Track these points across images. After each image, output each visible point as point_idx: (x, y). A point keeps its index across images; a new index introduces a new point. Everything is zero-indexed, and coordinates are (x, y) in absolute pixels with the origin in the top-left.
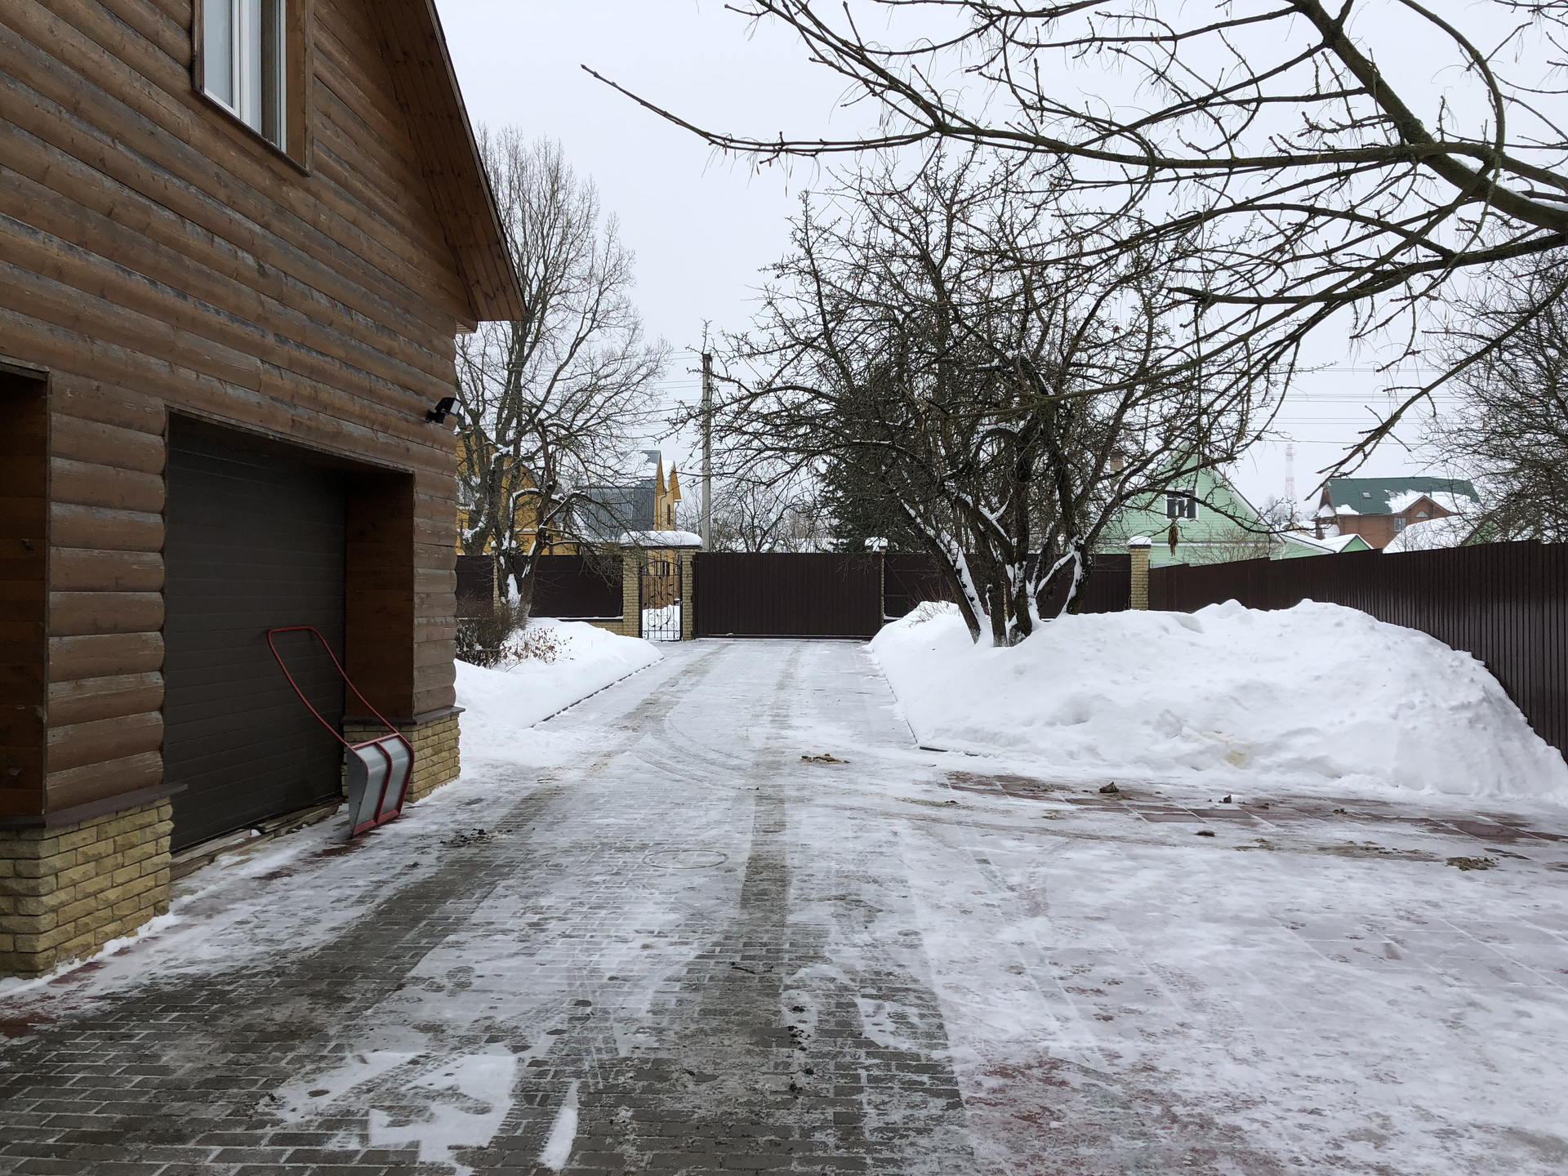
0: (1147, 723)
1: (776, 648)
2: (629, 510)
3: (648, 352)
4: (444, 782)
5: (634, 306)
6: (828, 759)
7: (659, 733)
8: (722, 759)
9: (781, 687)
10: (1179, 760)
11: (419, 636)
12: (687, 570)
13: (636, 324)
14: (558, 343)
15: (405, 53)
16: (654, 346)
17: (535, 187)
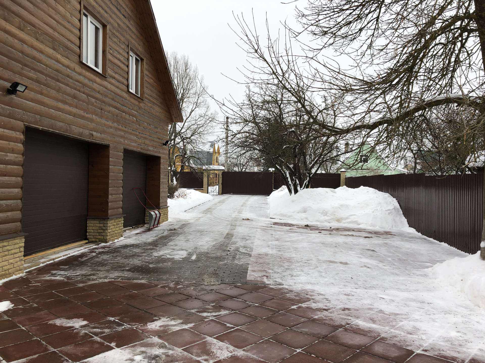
0: (319, 213)
1: (244, 197)
2: (205, 160)
3: (212, 114)
4: (165, 221)
5: (208, 101)
6: (248, 219)
7: (211, 214)
8: (225, 219)
9: (242, 206)
10: (326, 221)
11: (161, 190)
12: (221, 176)
13: (208, 106)
14: (186, 112)
15: (161, 71)
16: (213, 113)
17: (181, 68)
